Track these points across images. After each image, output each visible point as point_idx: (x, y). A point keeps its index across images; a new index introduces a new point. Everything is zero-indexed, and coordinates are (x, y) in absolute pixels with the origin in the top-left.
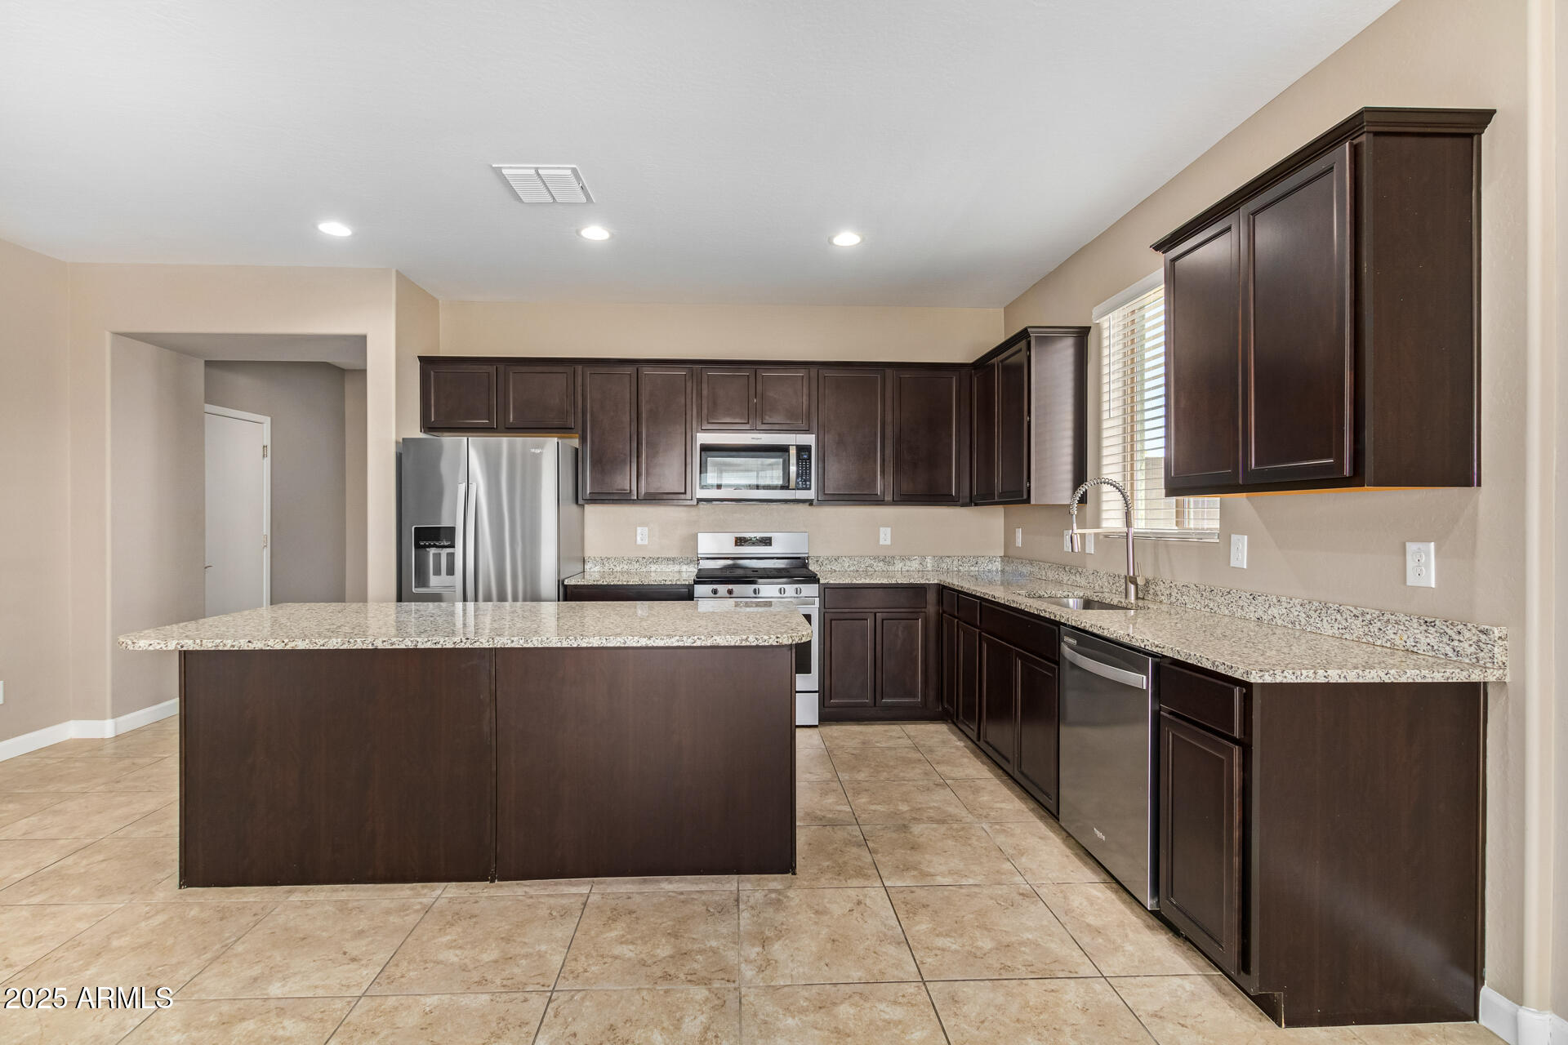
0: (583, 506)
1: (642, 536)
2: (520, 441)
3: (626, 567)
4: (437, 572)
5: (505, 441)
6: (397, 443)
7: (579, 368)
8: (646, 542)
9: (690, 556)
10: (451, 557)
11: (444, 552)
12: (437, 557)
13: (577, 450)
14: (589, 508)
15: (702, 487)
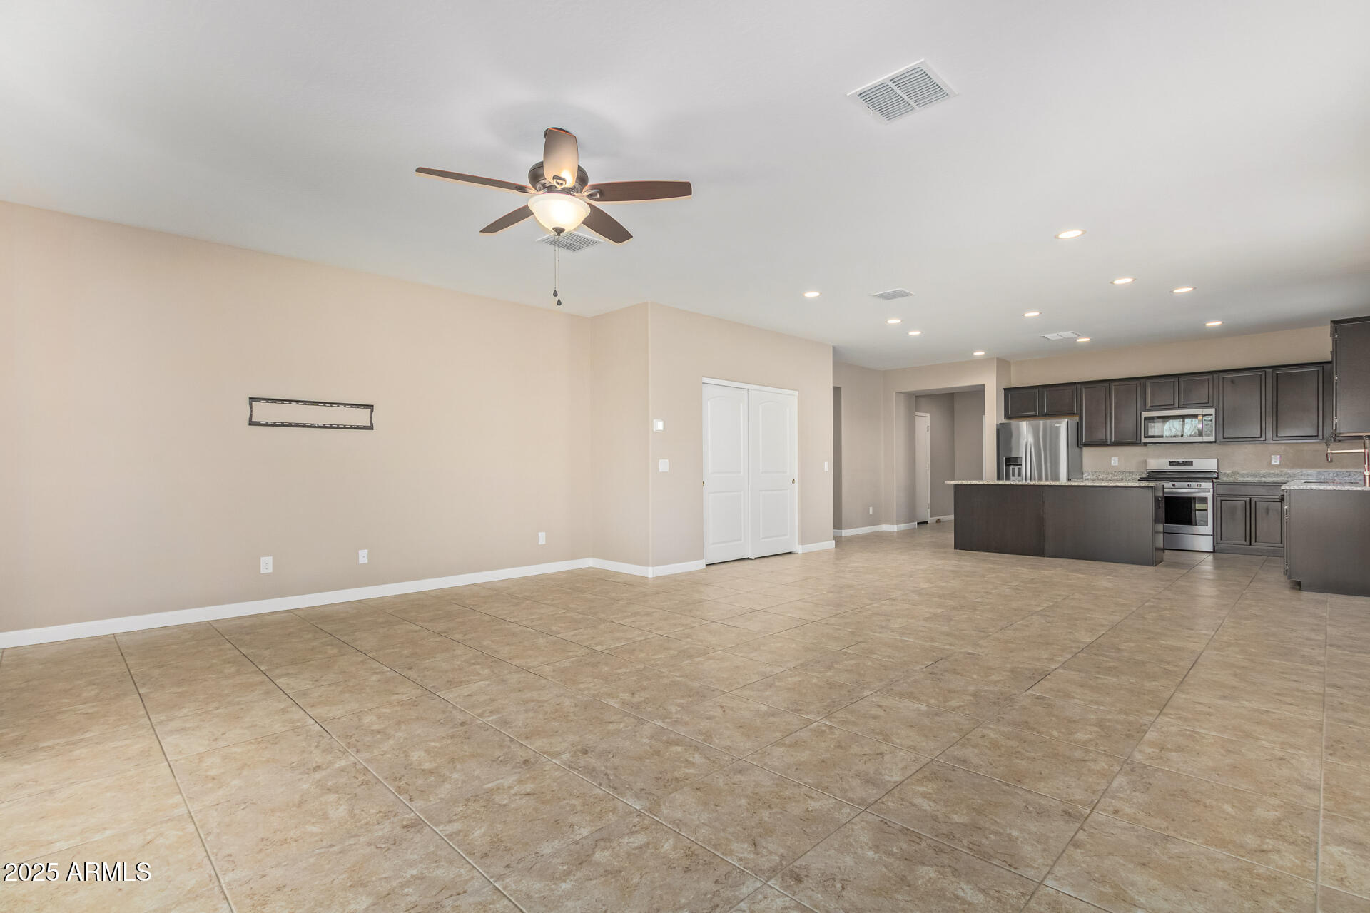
0: (1081, 448)
1: (1115, 461)
2: (1049, 422)
3: (1105, 476)
4: (1014, 475)
5: (1041, 422)
6: (997, 425)
7: (1079, 386)
8: (1117, 464)
9: (1142, 470)
10: (1020, 470)
11: (1016, 468)
12: (1014, 469)
13: (1078, 423)
14: (1085, 449)
15: (1145, 437)
